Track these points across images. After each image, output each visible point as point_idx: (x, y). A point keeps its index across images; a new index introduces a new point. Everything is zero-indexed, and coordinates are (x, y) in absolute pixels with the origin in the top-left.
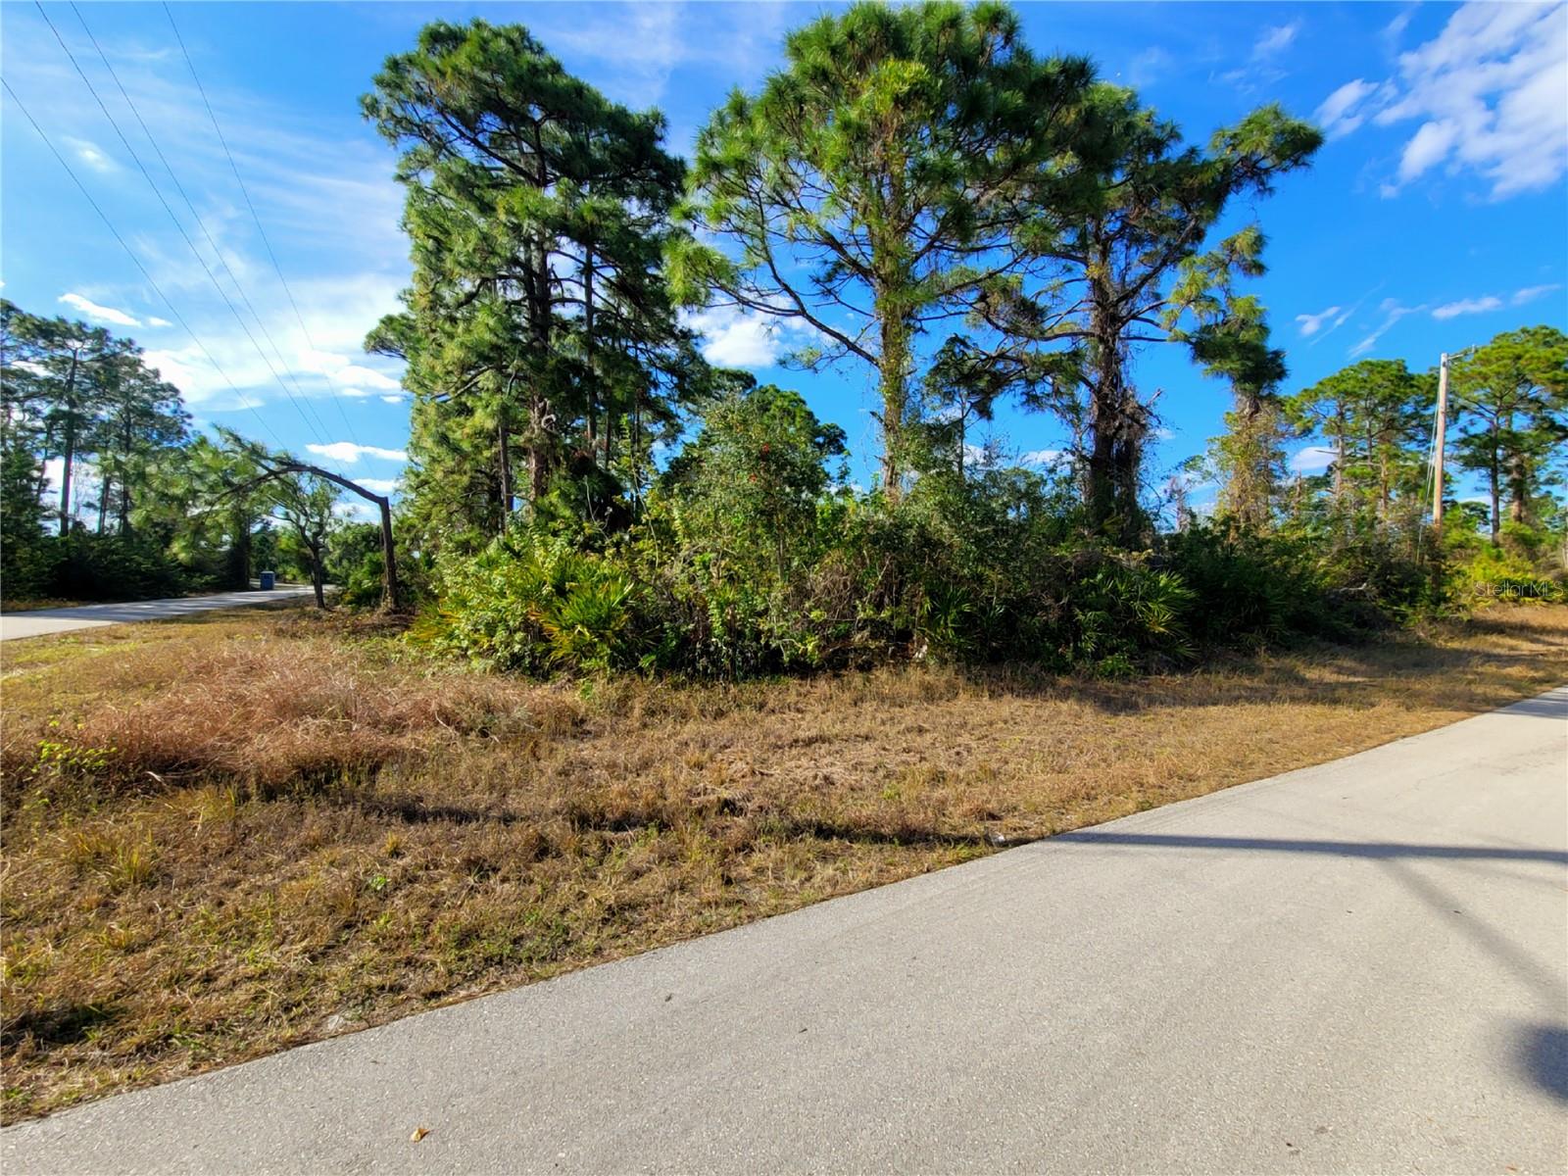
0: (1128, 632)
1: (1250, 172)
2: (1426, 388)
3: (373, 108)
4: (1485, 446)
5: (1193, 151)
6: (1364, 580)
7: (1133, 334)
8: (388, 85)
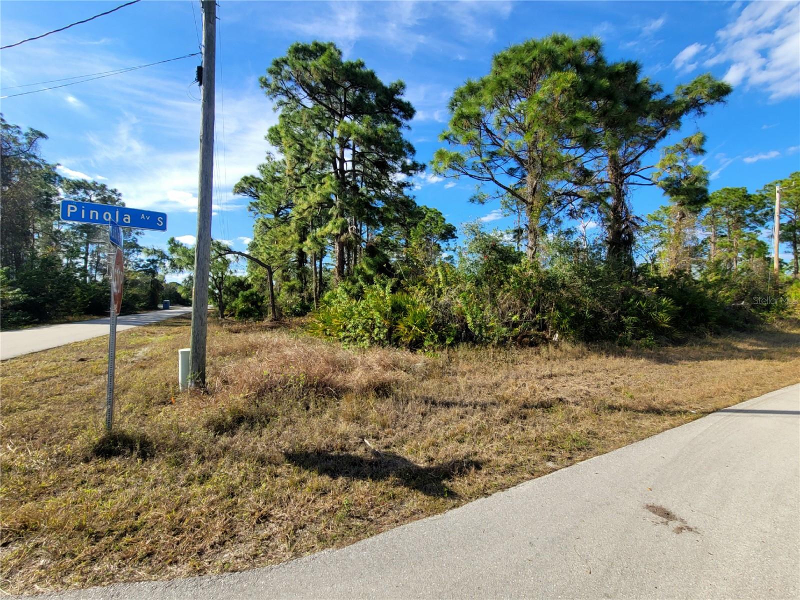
0: (647, 327)
1: (696, 105)
2: (758, 201)
3: (265, 84)
4: (790, 230)
5: (668, 97)
6: (743, 300)
7: (630, 182)
8: (274, 73)
